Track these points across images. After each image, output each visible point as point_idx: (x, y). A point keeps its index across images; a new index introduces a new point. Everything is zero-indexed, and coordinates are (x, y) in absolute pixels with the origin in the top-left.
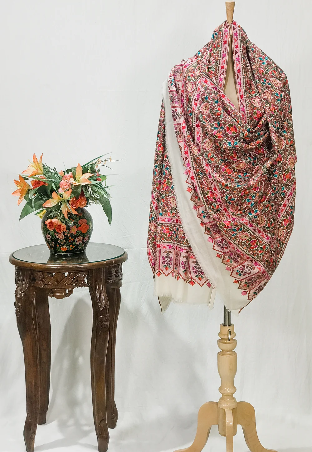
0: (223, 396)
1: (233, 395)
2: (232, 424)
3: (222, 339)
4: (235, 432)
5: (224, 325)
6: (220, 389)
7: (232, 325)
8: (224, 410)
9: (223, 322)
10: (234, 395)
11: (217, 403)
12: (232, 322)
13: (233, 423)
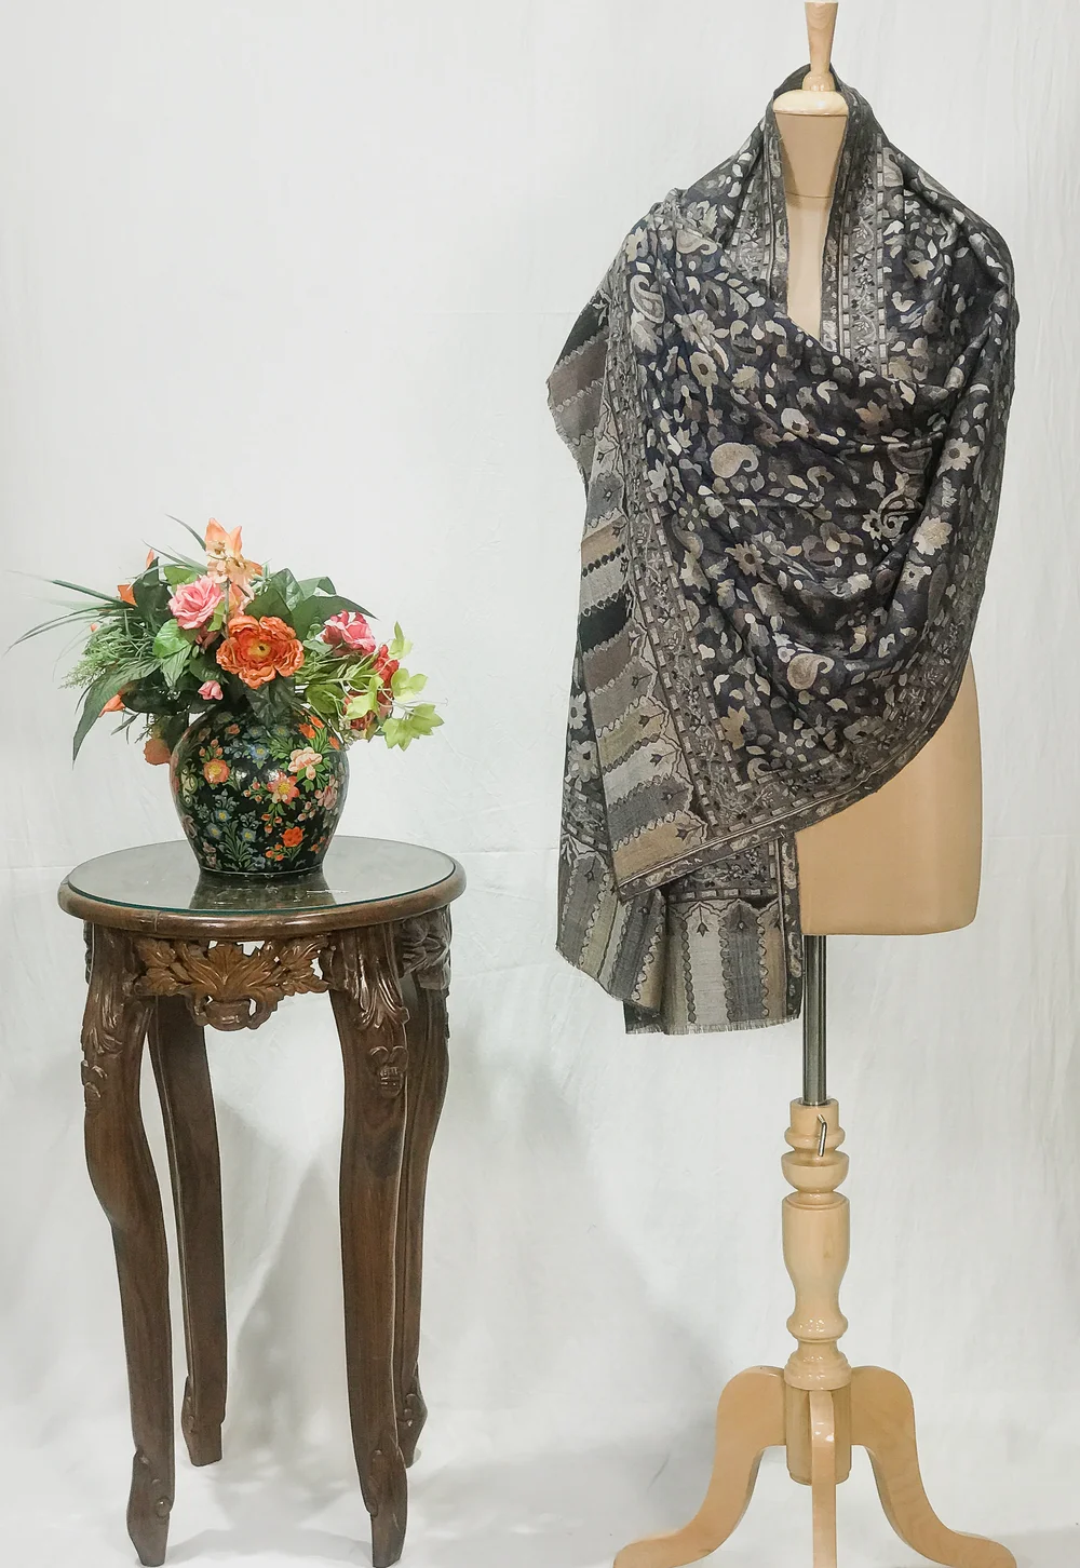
0: (805, 1347)
1: (835, 1343)
2: (831, 1438)
3: (798, 1150)
4: (842, 1471)
5: (804, 1104)
6: (792, 1323)
7: (832, 1103)
8: (806, 1394)
9: (802, 1096)
10: (838, 1341)
11: (781, 1372)
12: (830, 1094)
13: (836, 1438)
